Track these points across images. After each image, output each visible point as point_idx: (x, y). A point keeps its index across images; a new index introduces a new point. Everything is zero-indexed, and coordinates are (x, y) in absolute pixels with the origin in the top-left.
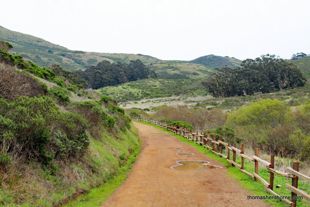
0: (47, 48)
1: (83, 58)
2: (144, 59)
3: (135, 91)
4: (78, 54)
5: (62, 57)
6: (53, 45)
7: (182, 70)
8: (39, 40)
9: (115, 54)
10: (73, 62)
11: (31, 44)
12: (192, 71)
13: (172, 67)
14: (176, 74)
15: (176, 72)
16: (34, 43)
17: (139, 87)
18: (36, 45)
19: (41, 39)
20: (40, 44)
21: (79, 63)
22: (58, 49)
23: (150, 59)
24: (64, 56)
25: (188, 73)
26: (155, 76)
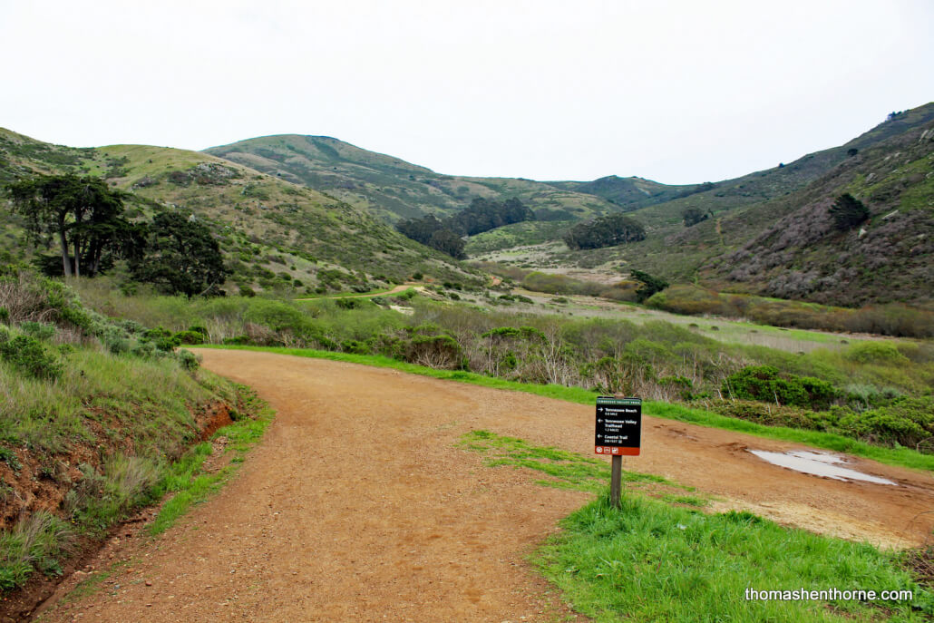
0: (407, 171)
1: (452, 186)
2: (526, 185)
3: (509, 237)
4: (446, 181)
5: (427, 186)
6: (414, 166)
7: (565, 205)
8: (397, 161)
9: (491, 179)
10: (441, 191)
11: (387, 167)
12: (577, 206)
13: (555, 202)
14: (557, 211)
15: (558, 208)
16: (391, 165)
17: (514, 232)
18: (393, 168)
19: (399, 159)
20: (397, 166)
21: (448, 194)
22: (421, 173)
23: (534, 186)
24: (428, 183)
25: (572, 210)
26: (533, 218)
